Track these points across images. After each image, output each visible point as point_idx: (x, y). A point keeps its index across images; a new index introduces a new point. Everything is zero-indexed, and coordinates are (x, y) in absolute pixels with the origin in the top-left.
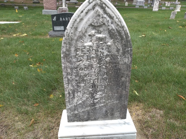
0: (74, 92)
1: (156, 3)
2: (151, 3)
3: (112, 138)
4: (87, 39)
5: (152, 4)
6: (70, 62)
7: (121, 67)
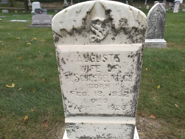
0: (150, 29)
1: (177, 5)
2: (172, 5)
3: (159, 44)
4: (155, 14)
5: (173, 7)
6: (150, 20)
7: (163, 21)
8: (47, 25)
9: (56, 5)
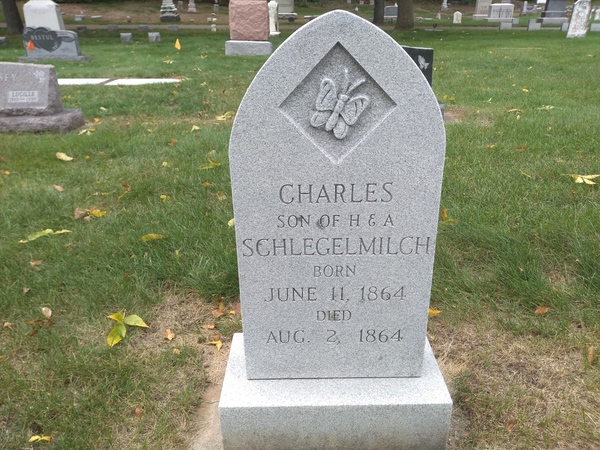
1: (580, 9)
8: (20, 120)
9: (137, 11)
